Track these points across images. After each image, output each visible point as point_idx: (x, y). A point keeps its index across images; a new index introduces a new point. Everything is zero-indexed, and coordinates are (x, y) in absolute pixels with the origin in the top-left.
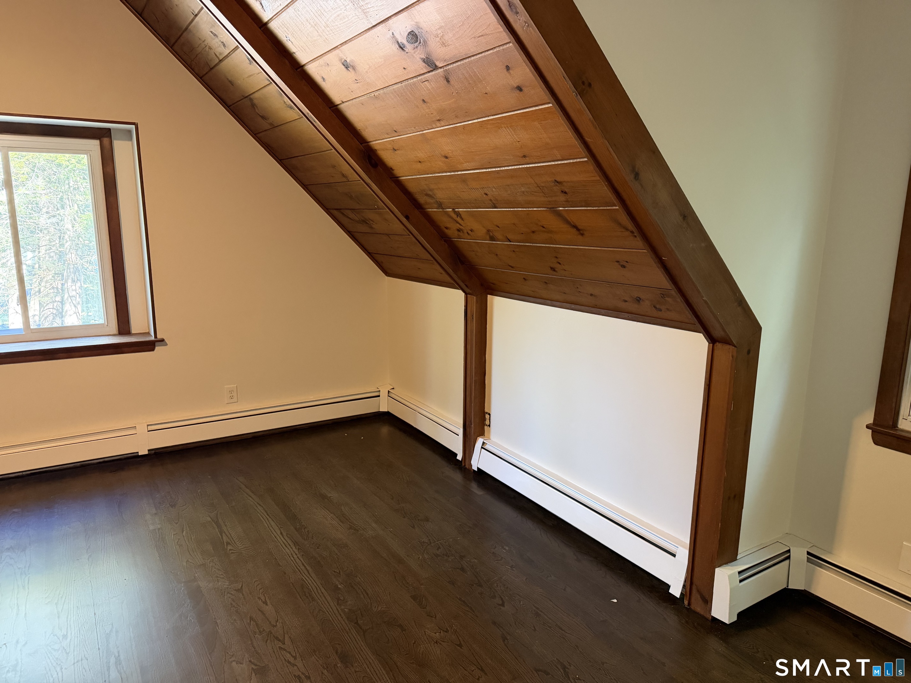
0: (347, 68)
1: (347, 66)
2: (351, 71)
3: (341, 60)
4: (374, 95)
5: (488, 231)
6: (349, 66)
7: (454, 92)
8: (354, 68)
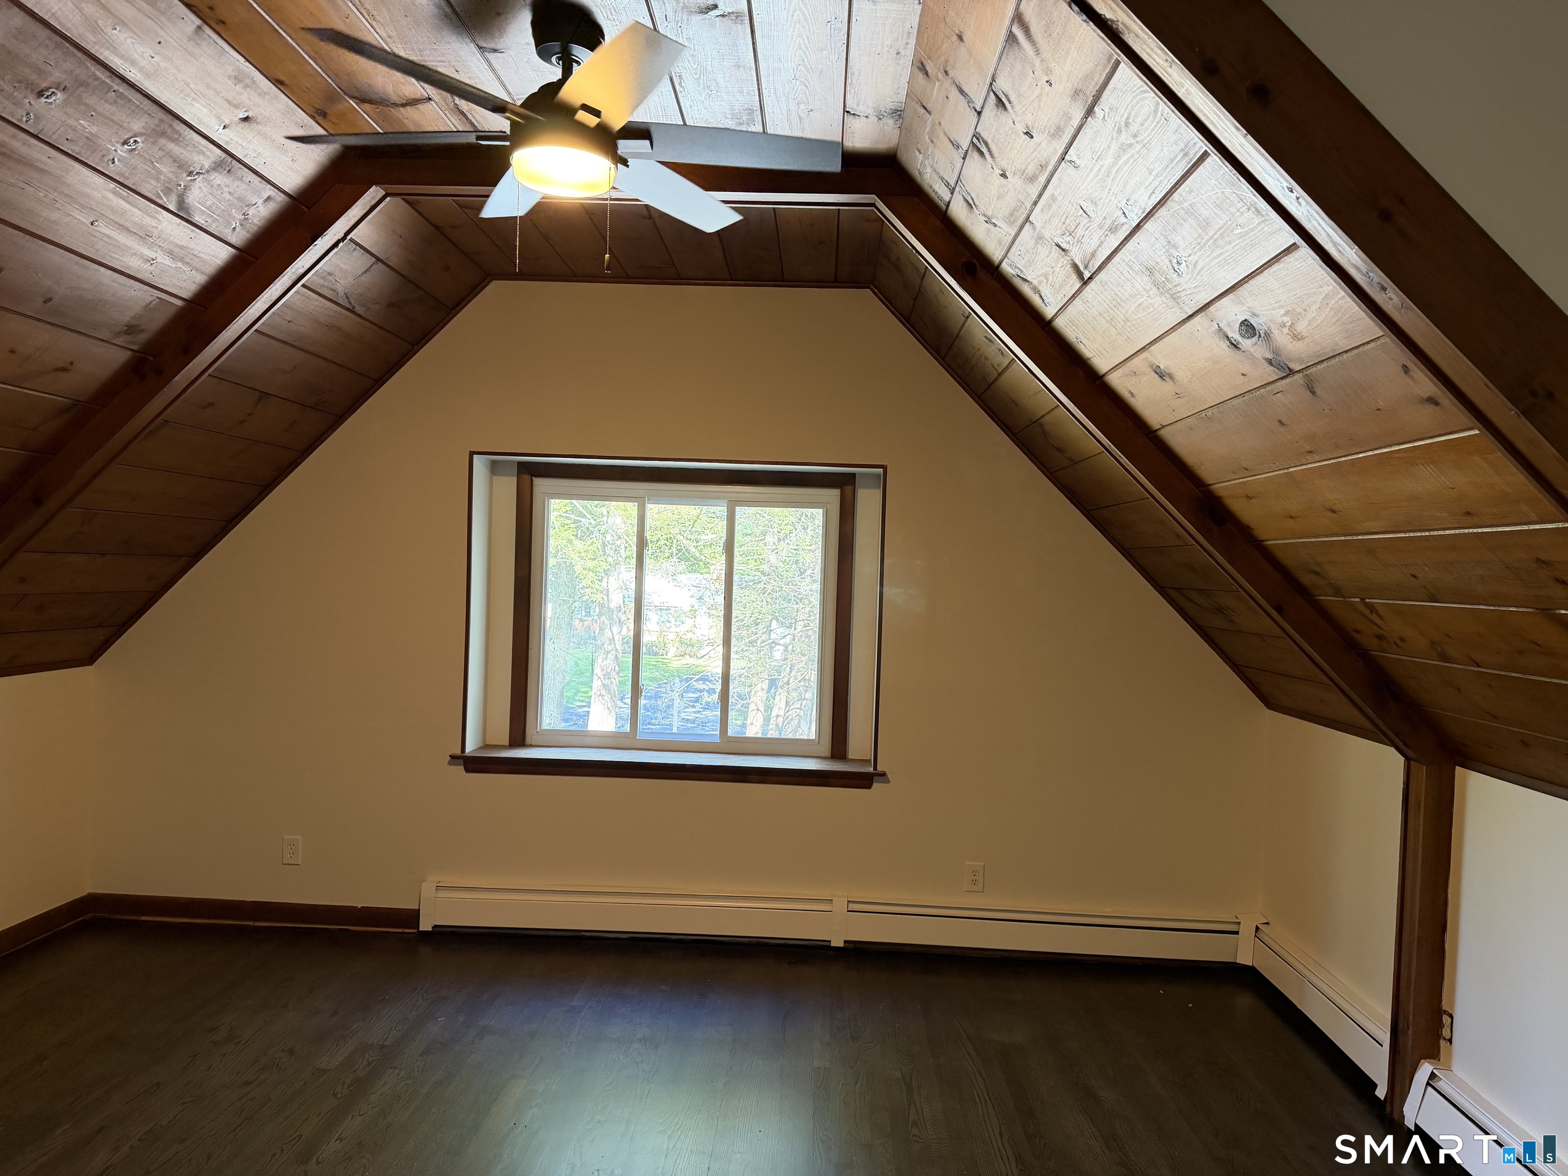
0: (1161, 377)
1: (1161, 375)
2: (1168, 380)
3: (1151, 366)
4: (1206, 415)
5: (1433, 643)
6: (1164, 373)
7: (1326, 408)
8: (1171, 377)
